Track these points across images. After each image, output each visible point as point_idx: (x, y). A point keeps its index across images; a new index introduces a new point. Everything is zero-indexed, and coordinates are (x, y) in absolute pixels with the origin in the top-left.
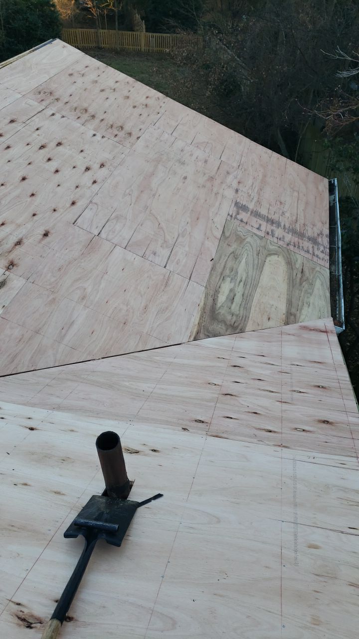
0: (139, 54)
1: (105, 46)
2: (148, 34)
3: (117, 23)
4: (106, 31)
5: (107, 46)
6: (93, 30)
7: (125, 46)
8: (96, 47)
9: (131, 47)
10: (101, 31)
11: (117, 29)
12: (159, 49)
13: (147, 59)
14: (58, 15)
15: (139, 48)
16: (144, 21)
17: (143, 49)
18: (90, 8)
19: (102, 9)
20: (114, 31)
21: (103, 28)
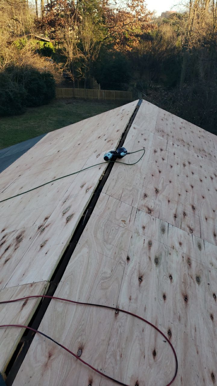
0: (96, 101)
1: (78, 97)
2: (102, 90)
3: (85, 85)
4: (78, 89)
5: (79, 97)
6: (71, 89)
7: (89, 97)
8: (72, 97)
9: (92, 97)
10: (76, 89)
11: (85, 88)
12: (109, 98)
13: (102, 103)
14: (55, 81)
15: (97, 97)
16: (100, 84)
17: (99, 98)
18: (71, 77)
19: (78, 78)
20: (83, 89)
21: (77, 88)
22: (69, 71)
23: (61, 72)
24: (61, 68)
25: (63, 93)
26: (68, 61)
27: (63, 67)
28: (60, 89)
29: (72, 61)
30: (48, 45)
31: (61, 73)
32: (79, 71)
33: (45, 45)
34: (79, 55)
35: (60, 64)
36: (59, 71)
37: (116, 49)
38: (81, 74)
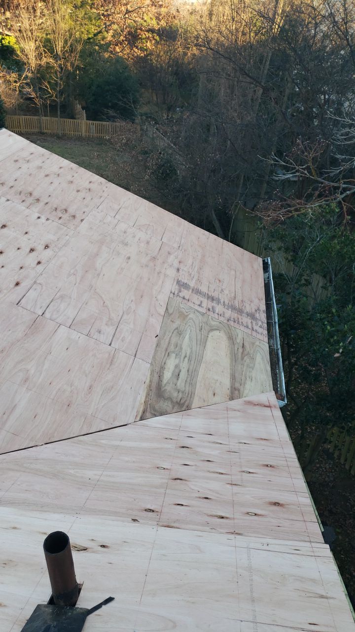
0: (80, 139)
1: (47, 131)
2: (88, 122)
3: (59, 112)
4: (48, 118)
5: (49, 131)
6: (36, 117)
7: (66, 132)
8: (38, 132)
9: (72, 133)
10: (44, 118)
11: (59, 117)
12: (99, 135)
13: (88, 144)
15: (80, 133)
16: (84, 111)
17: (84, 135)
18: (33, 98)
19: (45, 99)
20: (56, 119)
21: (45, 116)
22: (30, 88)
23: (16, 87)
24: (16, 82)
25: (21, 125)
26: (26, 70)
27: (18, 79)
28: (16, 117)
29: (35, 70)
30: (7, 42)
31: (16, 90)
32: (46, 86)
33: (3, 41)
34: (46, 60)
35: (13, 75)
36: (11, 87)
37: (119, 53)
38: (50, 94)
